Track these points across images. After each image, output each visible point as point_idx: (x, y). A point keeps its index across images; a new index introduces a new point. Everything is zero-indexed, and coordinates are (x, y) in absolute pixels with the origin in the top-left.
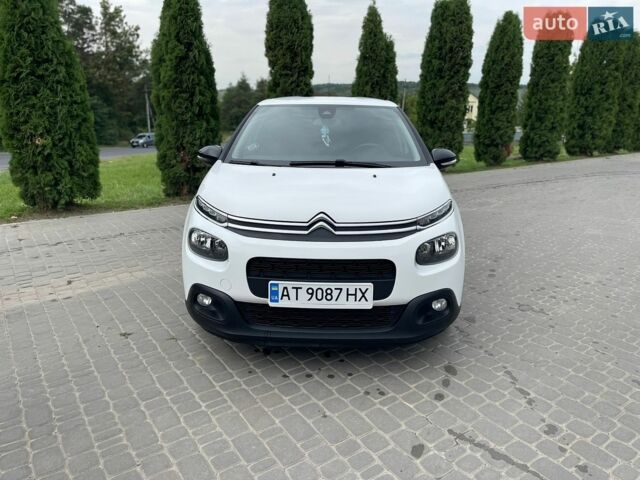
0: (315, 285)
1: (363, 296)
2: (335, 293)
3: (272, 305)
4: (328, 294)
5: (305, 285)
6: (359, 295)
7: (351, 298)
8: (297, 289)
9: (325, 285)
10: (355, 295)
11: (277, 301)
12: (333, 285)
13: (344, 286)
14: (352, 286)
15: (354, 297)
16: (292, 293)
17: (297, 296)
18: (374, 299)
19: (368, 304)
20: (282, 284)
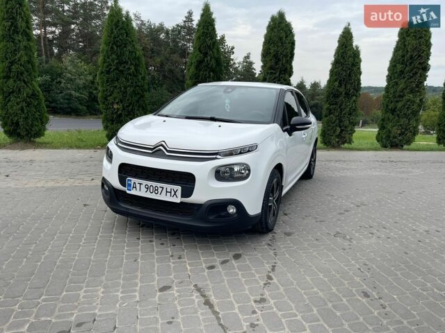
0: (150, 183)
1: (175, 194)
2: (160, 190)
3: (128, 192)
4: (156, 190)
5: (144, 182)
6: (173, 193)
7: (169, 194)
8: (140, 184)
9: (155, 184)
10: (171, 192)
11: (130, 190)
12: (159, 185)
13: (165, 186)
14: (169, 187)
15: (170, 194)
16: (138, 186)
17: (140, 188)
18: (182, 197)
19: (178, 200)
20: (133, 180)
